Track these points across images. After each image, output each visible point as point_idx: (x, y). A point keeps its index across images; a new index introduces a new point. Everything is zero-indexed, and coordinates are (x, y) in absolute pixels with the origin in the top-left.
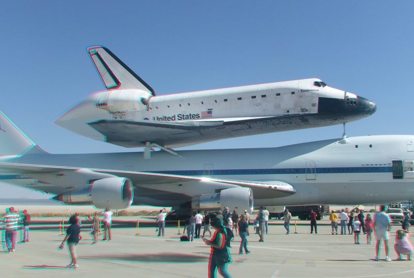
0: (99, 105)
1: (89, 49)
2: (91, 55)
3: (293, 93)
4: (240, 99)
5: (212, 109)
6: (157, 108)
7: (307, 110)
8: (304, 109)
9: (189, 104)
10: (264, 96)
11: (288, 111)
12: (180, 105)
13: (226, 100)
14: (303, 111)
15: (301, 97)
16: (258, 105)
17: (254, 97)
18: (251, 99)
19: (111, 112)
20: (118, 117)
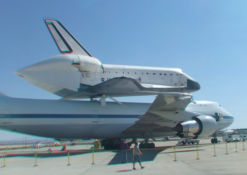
0: (74, 64)
1: (45, 19)
2: (47, 25)
3: (177, 75)
4: (154, 74)
5: (141, 78)
6: (109, 72)
9: (128, 73)
10: (165, 74)
11: (176, 84)
12: (123, 73)
13: (148, 74)
15: (181, 77)
16: (163, 79)
17: (161, 74)
18: (159, 75)
19: (80, 71)
20: (84, 74)
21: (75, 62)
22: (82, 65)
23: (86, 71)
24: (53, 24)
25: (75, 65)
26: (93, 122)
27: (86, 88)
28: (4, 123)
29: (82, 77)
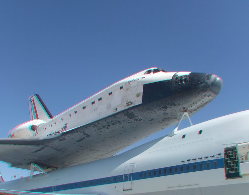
3: (121, 88)
4: (84, 108)
5: (67, 124)
6: (40, 132)
7: (132, 103)
8: (130, 102)
9: (56, 124)
11: (116, 109)
12: (51, 126)
13: (76, 112)
14: (128, 105)
15: (127, 90)
16: (95, 110)
17: (93, 103)
18: (91, 105)
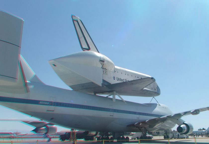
1: (72, 16)
2: (73, 21)
6: (118, 72)
8: (155, 89)
9: (128, 75)
12: (125, 74)
19: (102, 68)
20: (104, 71)
21: (101, 59)
22: (105, 63)
23: (105, 69)
24: (77, 21)
25: (101, 62)
26: (110, 115)
27: (106, 84)
28: (48, 111)
29: (103, 74)
